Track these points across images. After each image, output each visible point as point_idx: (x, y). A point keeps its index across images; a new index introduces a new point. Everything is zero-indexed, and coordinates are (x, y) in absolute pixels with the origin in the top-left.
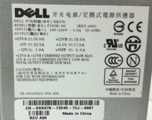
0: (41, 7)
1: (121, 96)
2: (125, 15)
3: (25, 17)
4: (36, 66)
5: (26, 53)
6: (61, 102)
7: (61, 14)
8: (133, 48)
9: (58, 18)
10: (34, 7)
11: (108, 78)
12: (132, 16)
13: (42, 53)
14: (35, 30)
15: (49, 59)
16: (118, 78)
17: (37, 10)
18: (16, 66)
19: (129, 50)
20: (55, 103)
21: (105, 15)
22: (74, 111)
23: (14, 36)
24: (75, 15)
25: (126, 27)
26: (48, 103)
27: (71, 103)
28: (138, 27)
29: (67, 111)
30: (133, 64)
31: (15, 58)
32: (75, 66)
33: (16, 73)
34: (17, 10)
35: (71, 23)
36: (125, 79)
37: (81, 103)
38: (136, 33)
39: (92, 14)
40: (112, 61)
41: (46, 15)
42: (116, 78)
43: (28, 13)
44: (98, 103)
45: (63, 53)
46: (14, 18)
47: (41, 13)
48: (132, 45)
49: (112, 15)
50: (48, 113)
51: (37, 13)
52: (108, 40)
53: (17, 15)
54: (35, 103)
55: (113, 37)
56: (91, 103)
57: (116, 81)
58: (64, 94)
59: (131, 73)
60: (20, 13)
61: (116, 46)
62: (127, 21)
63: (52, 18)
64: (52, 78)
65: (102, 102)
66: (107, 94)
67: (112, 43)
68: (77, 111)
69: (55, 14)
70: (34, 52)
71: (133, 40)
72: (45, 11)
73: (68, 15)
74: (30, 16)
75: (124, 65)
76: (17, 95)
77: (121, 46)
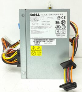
0: (37, 13)
1: (61, 38)
2: (61, 14)
3: (33, 16)
4: (36, 29)
5: (33, 26)
6: (43, 40)
7: (43, 15)
8: (63, 24)
9: (42, 16)
10: (35, 13)
11: (57, 32)
12: (62, 14)
13: (38, 26)
14: (36, 19)
15: (40, 27)
16: (60, 32)
17: (36, 14)
18: (31, 29)
19: (62, 24)
20: (42, 40)
21: (55, 15)
22: (47, 42)
23: (30, 21)
24: (47, 15)
25: (61, 18)
26: (40, 40)
27: (46, 40)
28: (64, 18)
29: (45, 42)
30: (64, 28)
31: (30, 27)
32: (47, 29)
33: (31, 31)
34: (31, 14)
35: (46, 17)
36: (62, 33)
37: (49, 40)
38: (64, 19)
39: (51, 15)
40: (58, 27)
41: (39, 15)
42: (59, 32)
43: (34, 15)
44: (54, 40)
45: (43, 25)
46: (30, 16)
47: (37, 15)
48: (63, 23)
49: (57, 14)
50: (40, 43)
51: (36, 15)
52: (56, 22)
53: (31, 16)
54: (36, 40)
55: (58, 21)
56: (52, 40)
57: (59, 33)
58: (44, 37)
59: (63, 31)
60: (32, 15)
61: (58, 23)
62: (61, 16)
63: (40, 16)
64: (40, 33)
65: (55, 40)
66: (57, 37)
67: (57, 22)
68: (48, 42)
69: (41, 15)
70: (36, 25)
71: (63, 21)
72: (38, 14)
73: (45, 15)
74: (34, 16)
75: (61, 28)
76: (31, 38)
77: (60, 23)
